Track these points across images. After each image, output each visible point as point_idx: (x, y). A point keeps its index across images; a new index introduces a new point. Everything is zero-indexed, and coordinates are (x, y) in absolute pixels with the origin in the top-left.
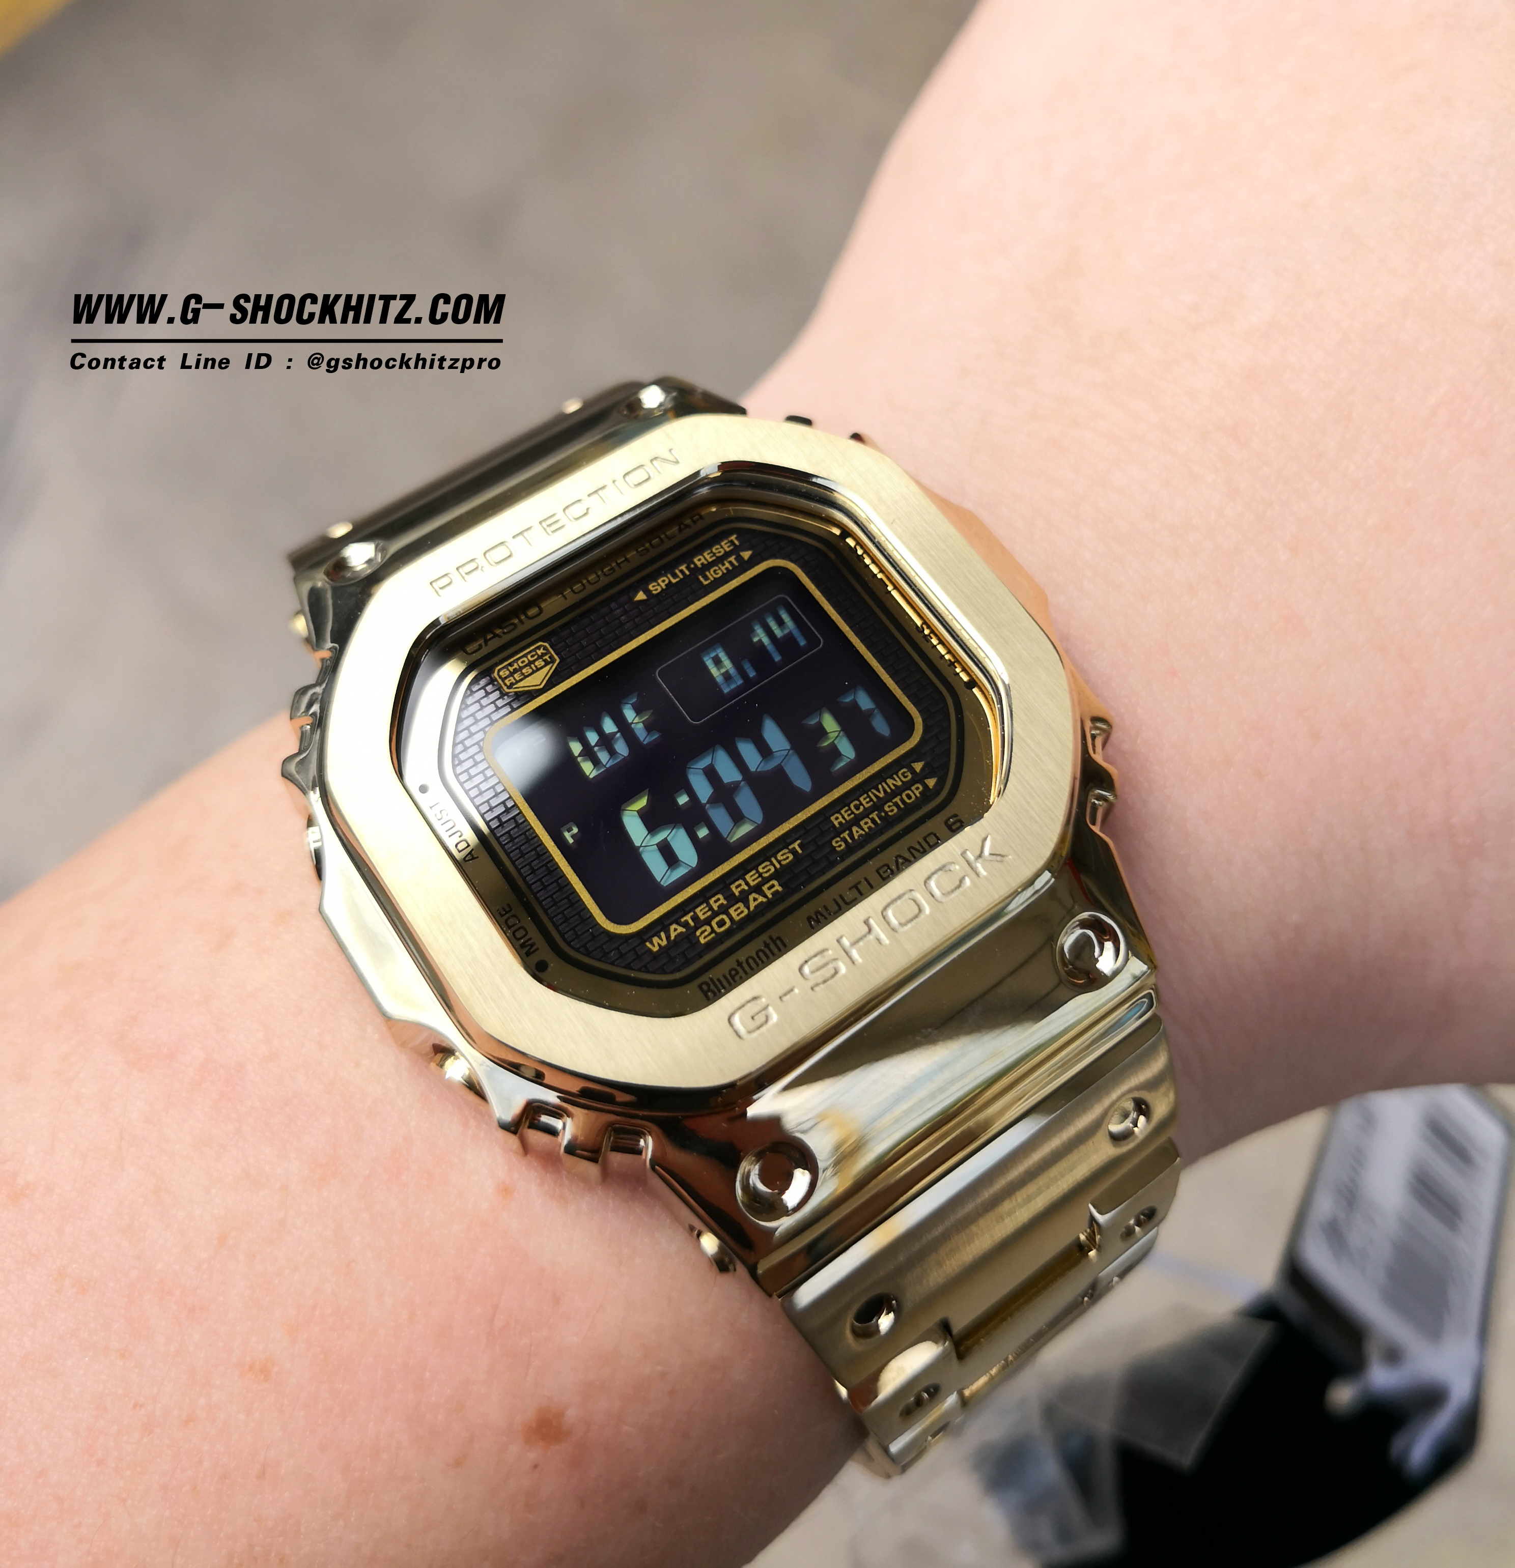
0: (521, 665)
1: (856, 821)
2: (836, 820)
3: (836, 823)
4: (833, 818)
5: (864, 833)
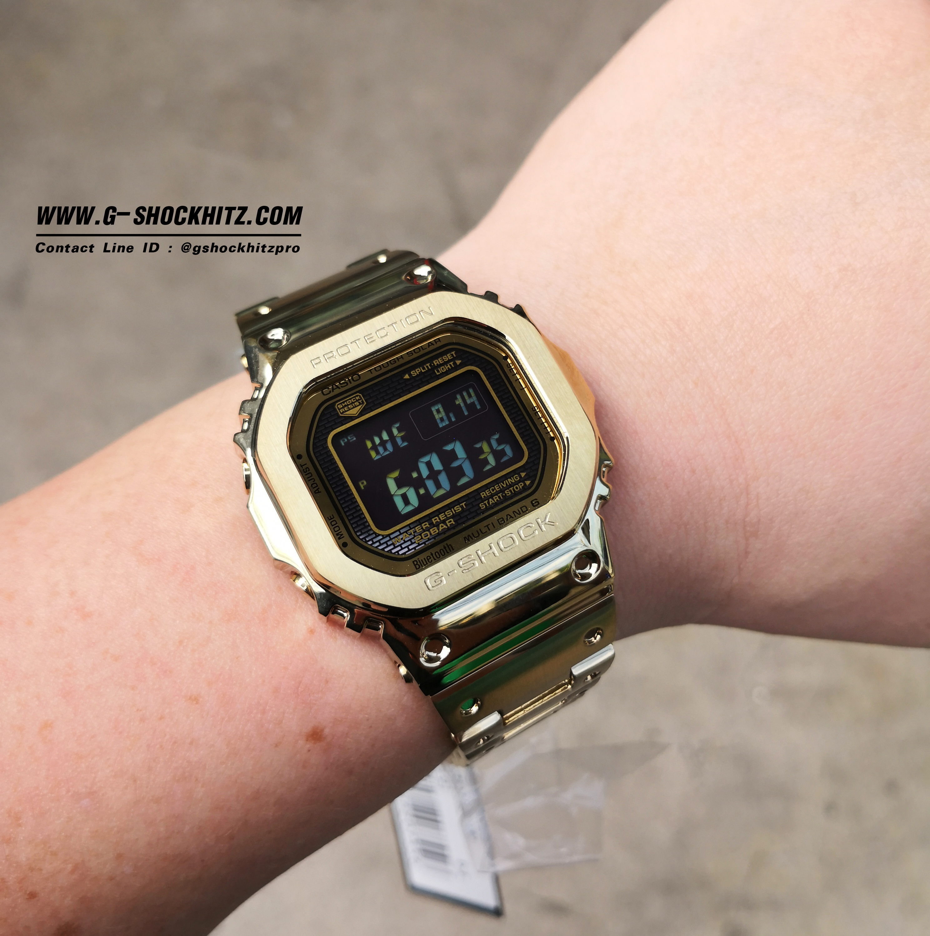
2: (483, 495)
4: (481, 494)
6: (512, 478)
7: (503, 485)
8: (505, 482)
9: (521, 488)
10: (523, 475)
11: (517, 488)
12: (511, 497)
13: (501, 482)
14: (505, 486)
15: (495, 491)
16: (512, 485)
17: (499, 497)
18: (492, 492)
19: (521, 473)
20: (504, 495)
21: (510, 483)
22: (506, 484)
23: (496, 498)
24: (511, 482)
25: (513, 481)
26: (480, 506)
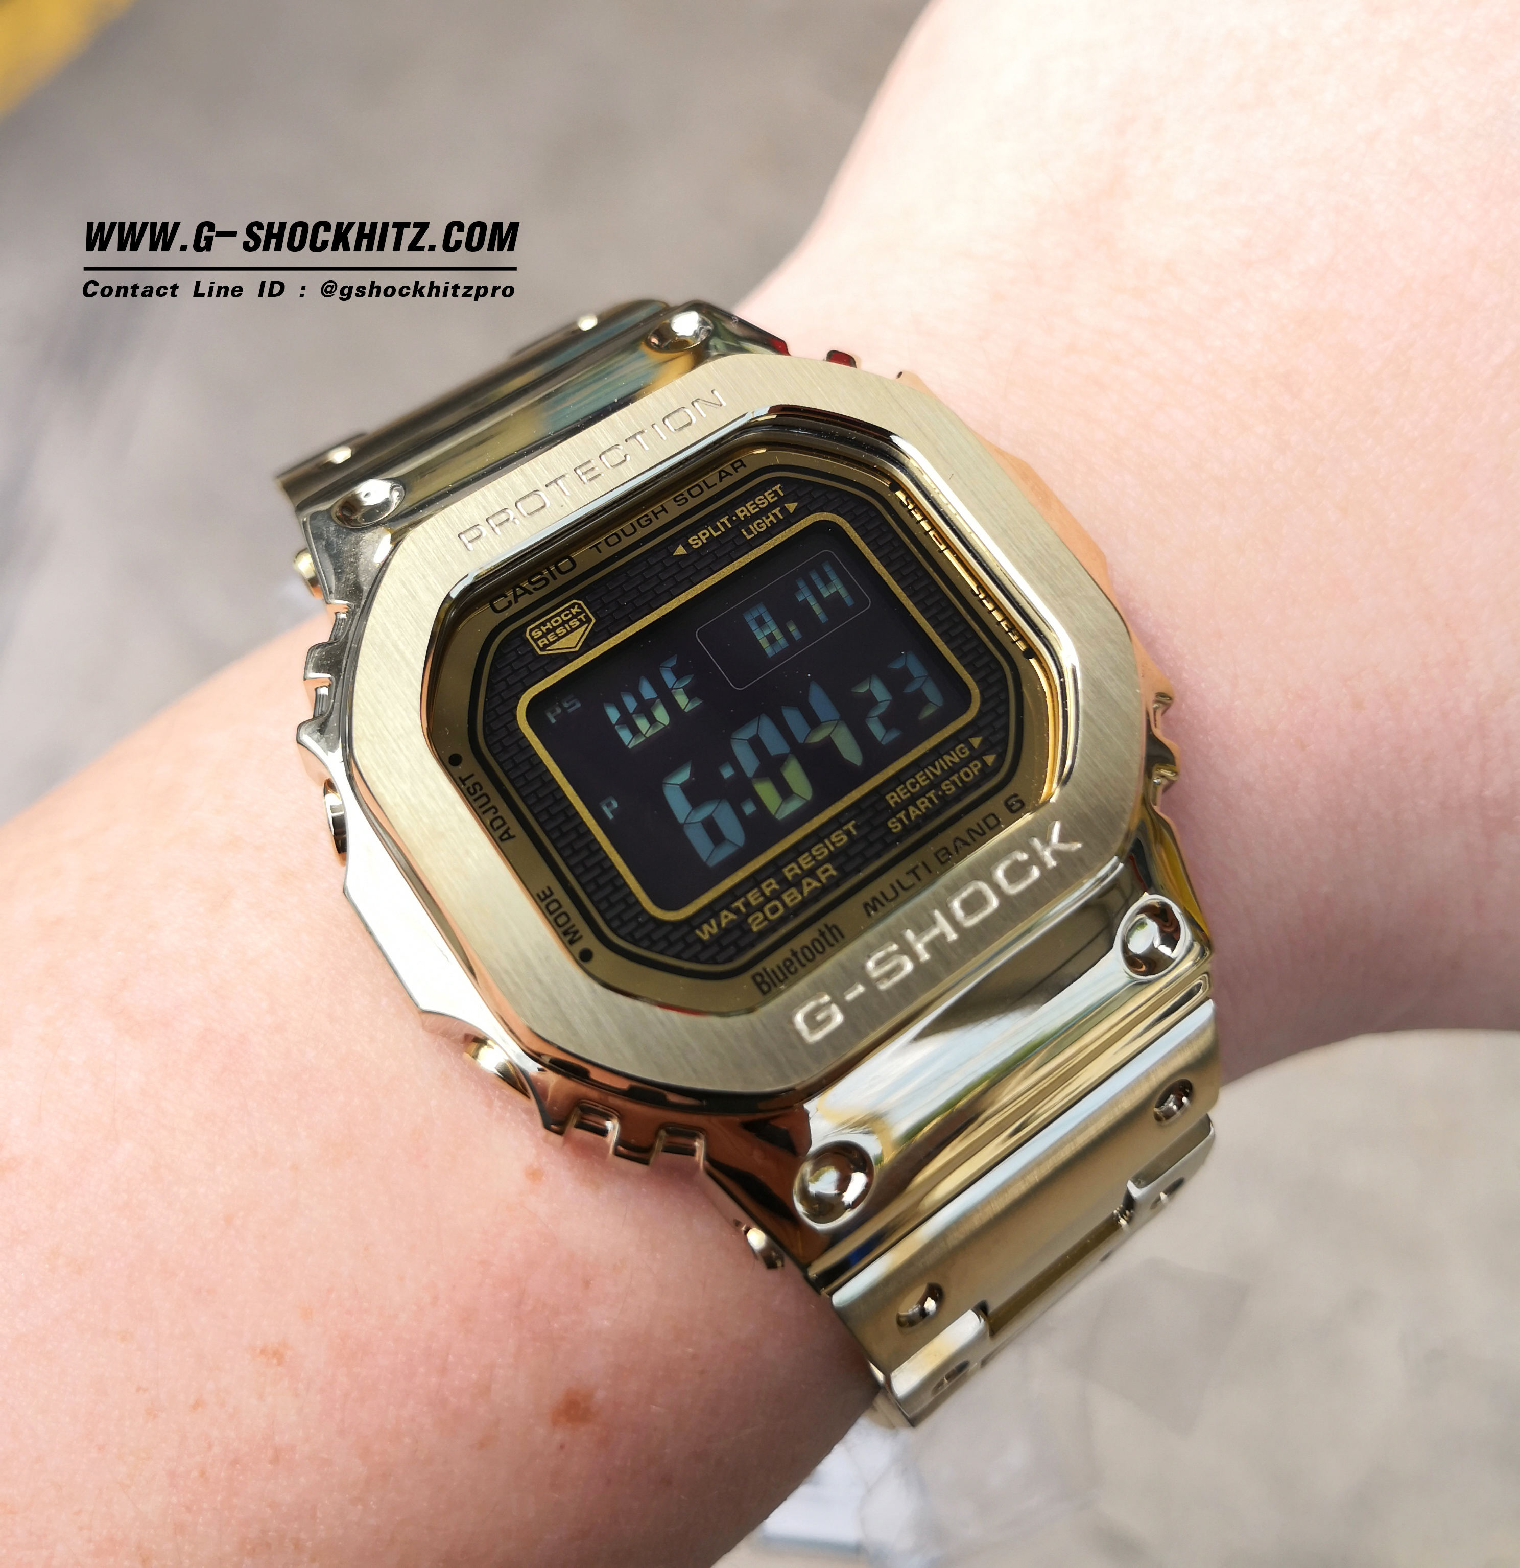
0: (555, 625)
1: (912, 800)
2: (892, 799)
3: (892, 802)
4: (888, 797)
5: (920, 813)
6: (952, 752)
7: (934, 771)
8: (937, 763)
9: (976, 773)
10: (976, 742)
11: (967, 775)
12: (957, 798)
13: (928, 765)
14: (938, 772)
15: (918, 785)
16: (954, 769)
17: (930, 800)
18: (913, 791)
19: (970, 740)
20: (940, 793)
21: (950, 764)
22: (942, 768)
23: (923, 804)
24: (951, 762)
25: (957, 760)
26: (890, 825)
